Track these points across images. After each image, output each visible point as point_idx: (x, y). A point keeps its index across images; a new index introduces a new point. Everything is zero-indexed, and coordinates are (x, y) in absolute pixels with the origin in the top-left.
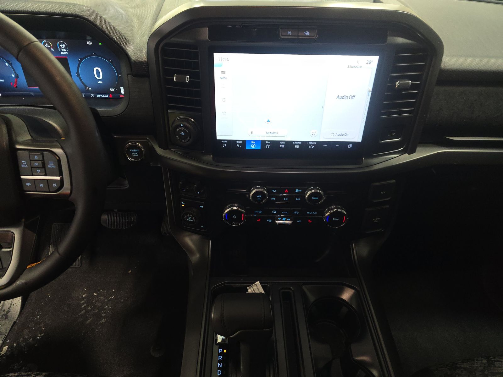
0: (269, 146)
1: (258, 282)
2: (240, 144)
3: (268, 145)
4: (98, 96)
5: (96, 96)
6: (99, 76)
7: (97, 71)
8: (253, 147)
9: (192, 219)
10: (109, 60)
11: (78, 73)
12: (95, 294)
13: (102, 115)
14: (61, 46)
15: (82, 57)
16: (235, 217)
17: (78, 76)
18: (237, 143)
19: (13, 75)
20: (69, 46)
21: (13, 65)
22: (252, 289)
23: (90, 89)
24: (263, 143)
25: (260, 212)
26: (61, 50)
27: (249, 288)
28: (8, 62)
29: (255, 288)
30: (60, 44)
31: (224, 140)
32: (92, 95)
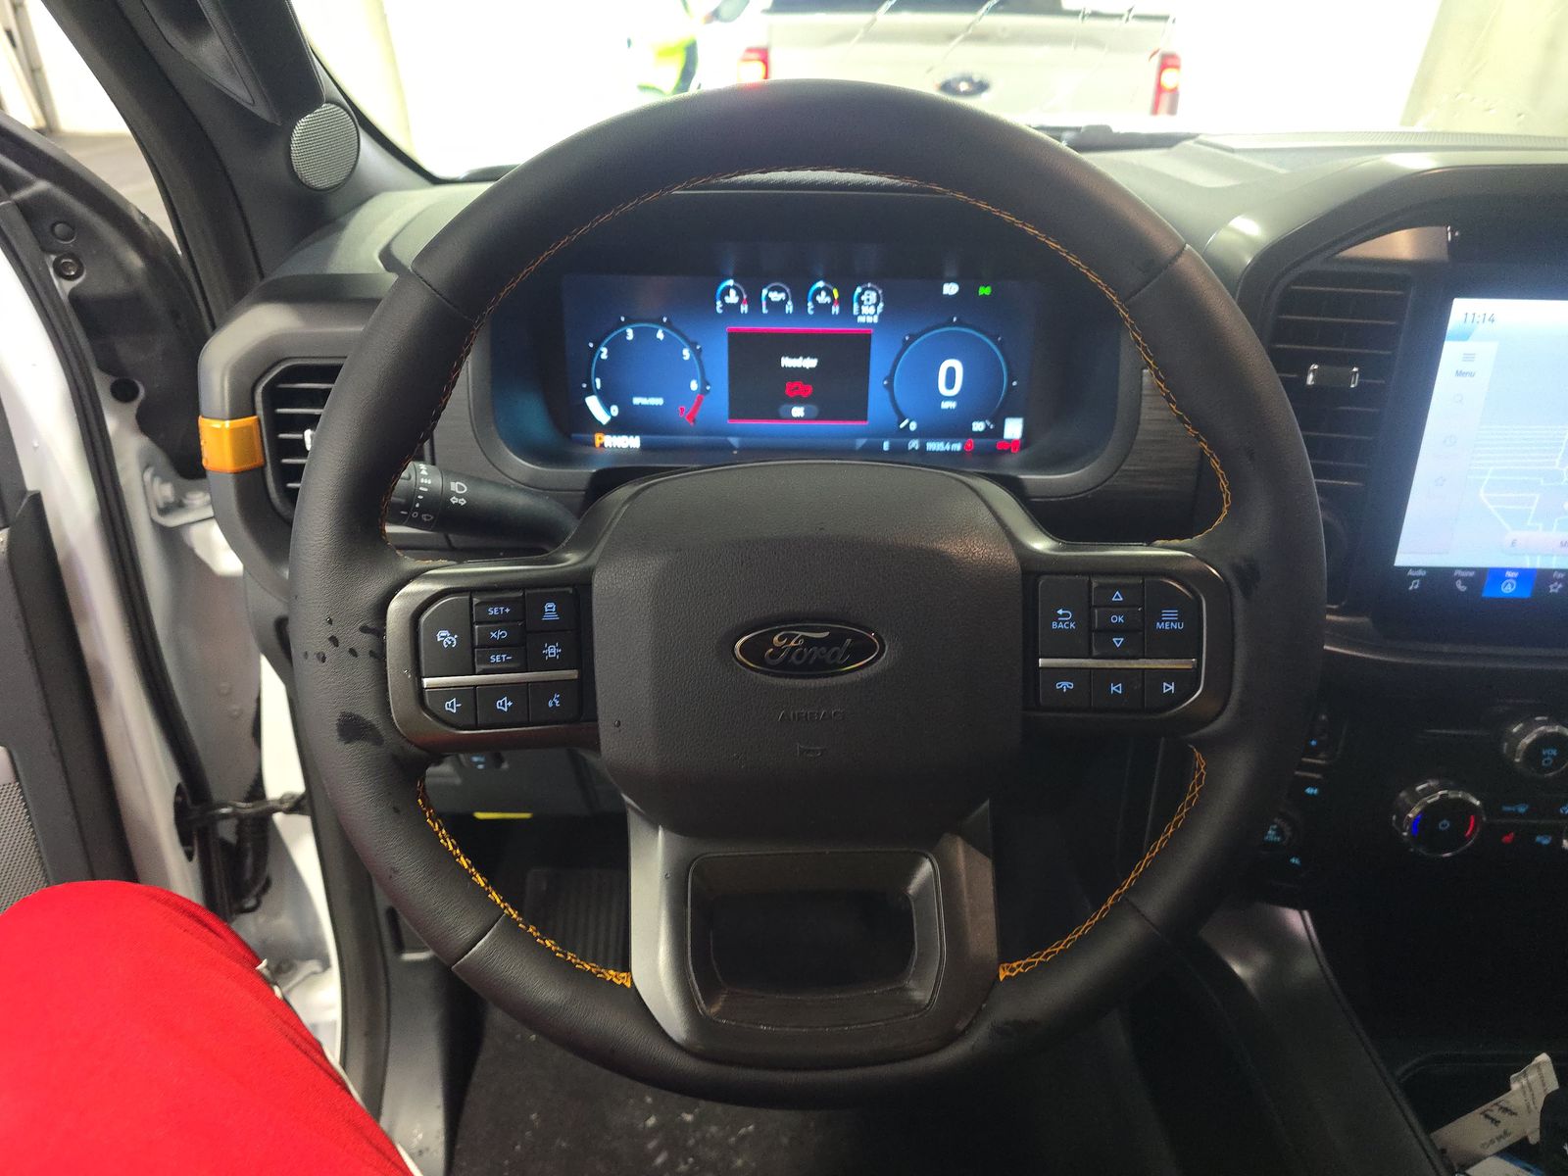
0: (1560, 586)
1: (1544, 1057)
2: (1465, 581)
3: (1556, 583)
4: (932, 446)
5: (923, 447)
6: (950, 384)
7: (951, 372)
8: (1508, 589)
9: (1279, 832)
10: (993, 338)
11: (890, 378)
12: (689, 1118)
13: (1033, 494)
14: (863, 298)
15: (916, 331)
16: (1445, 824)
17: (890, 387)
18: (1458, 578)
19: (694, 386)
20: (889, 299)
21: (702, 357)
22: (1524, 1082)
23: (913, 426)
24: (1542, 577)
25: (1522, 809)
26: (860, 310)
27: (1517, 1079)
28: (692, 345)
29: (1533, 1076)
30: (862, 294)
31: (1416, 569)
32: (914, 444)
